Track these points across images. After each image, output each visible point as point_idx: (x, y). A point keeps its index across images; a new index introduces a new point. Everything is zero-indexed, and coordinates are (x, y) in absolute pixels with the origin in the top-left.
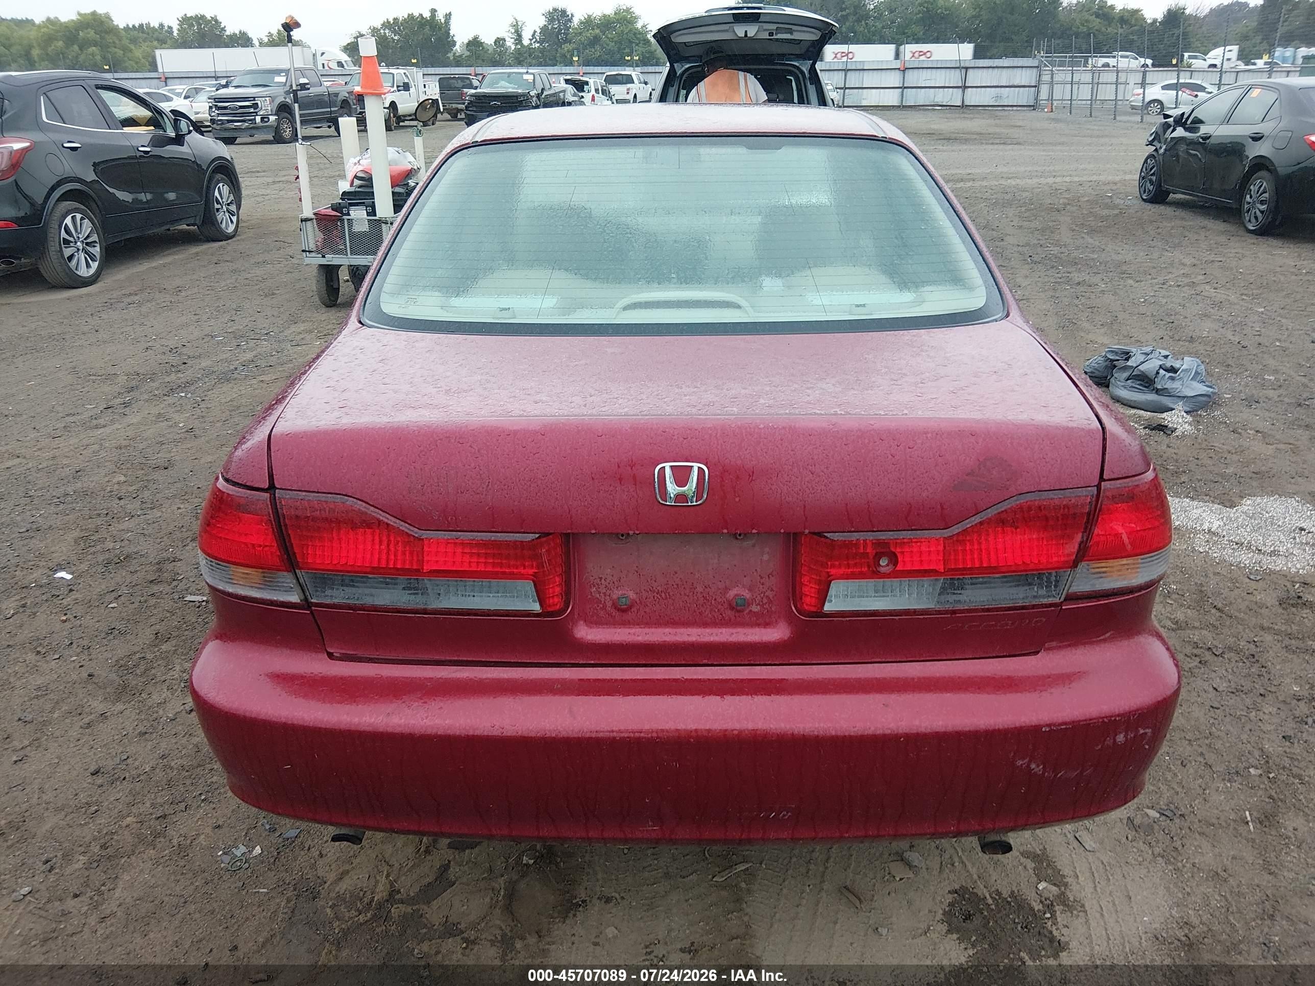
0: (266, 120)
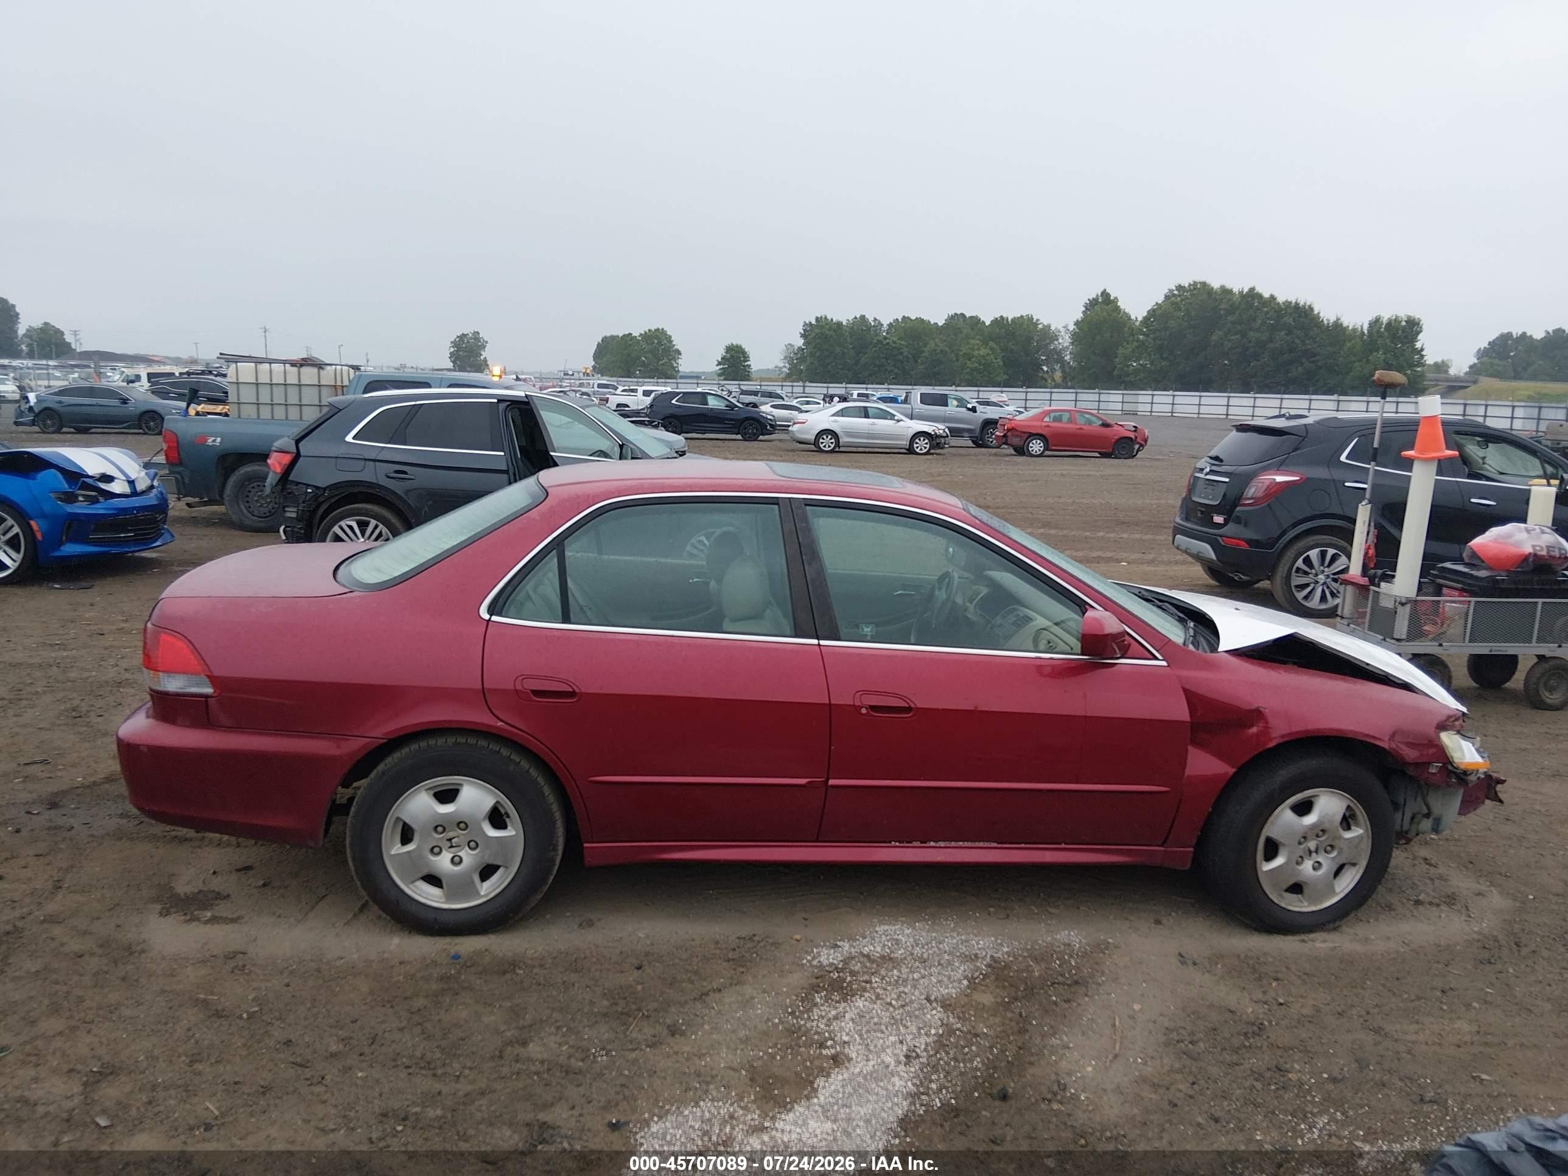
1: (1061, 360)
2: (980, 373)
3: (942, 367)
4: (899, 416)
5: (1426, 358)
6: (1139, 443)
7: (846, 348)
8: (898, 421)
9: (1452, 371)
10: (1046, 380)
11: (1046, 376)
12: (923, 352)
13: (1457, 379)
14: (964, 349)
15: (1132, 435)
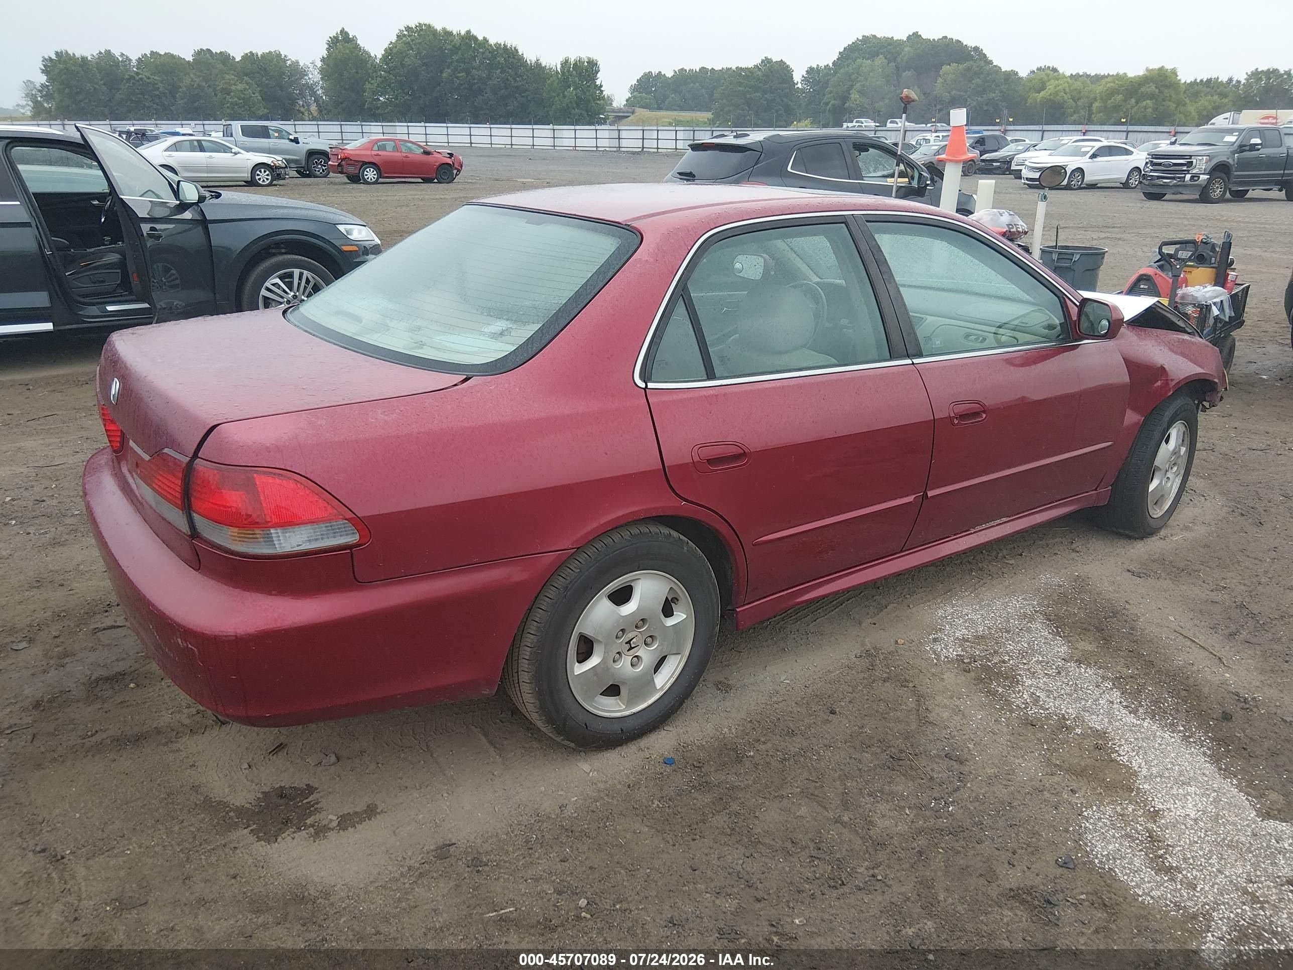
0: (1196, 178)
1: (313, 93)
2: (240, 107)
3: (202, 101)
4: (235, 149)
5: (604, 93)
6: (456, 169)
7: (96, 84)
8: (236, 154)
9: (615, 104)
10: (303, 113)
11: (302, 109)
12: (180, 87)
13: (620, 110)
14: (221, 85)
15: (449, 161)
